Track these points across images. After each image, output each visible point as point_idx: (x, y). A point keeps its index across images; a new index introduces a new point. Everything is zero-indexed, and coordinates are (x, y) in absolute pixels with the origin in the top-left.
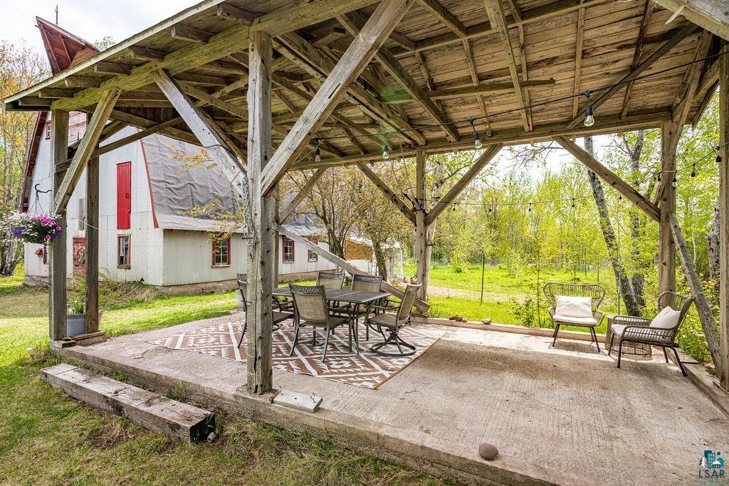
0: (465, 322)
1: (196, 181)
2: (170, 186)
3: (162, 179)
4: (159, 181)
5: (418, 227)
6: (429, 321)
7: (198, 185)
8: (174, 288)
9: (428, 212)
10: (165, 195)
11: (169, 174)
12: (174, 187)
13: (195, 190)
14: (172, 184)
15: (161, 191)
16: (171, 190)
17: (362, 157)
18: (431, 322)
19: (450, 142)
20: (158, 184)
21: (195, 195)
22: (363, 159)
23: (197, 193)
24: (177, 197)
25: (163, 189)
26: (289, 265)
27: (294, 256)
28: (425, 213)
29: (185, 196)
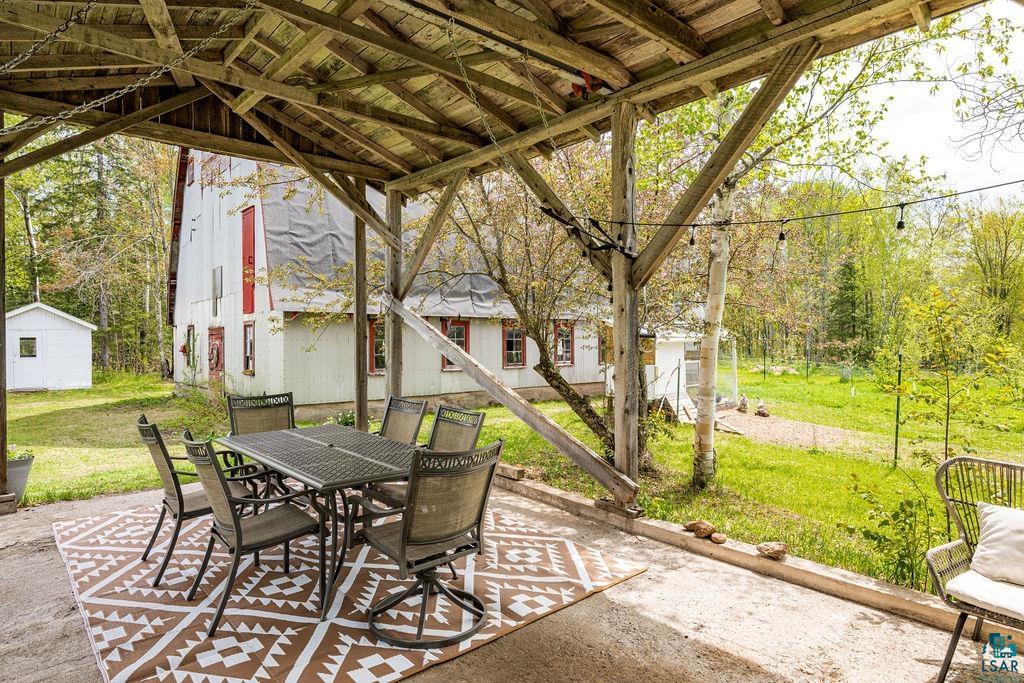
0: (718, 542)
1: (343, 230)
2: (296, 239)
3: (286, 229)
4: (281, 234)
5: (616, 292)
6: (636, 528)
7: (345, 236)
8: (304, 409)
9: (635, 254)
10: (288, 255)
11: (296, 221)
12: (304, 240)
13: (341, 246)
14: (301, 236)
15: (283, 250)
16: (299, 246)
17: (514, 140)
18: (640, 530)
19: (682, 64)
20: (279, 238)
21: (338, 252)
22: (517, 144)
23: (343, 250)
24: (308, 258)
25: (285, 246)
26: (515, 373)
27: (524, 357)
28: (628, 256)
29: (323, 255)
